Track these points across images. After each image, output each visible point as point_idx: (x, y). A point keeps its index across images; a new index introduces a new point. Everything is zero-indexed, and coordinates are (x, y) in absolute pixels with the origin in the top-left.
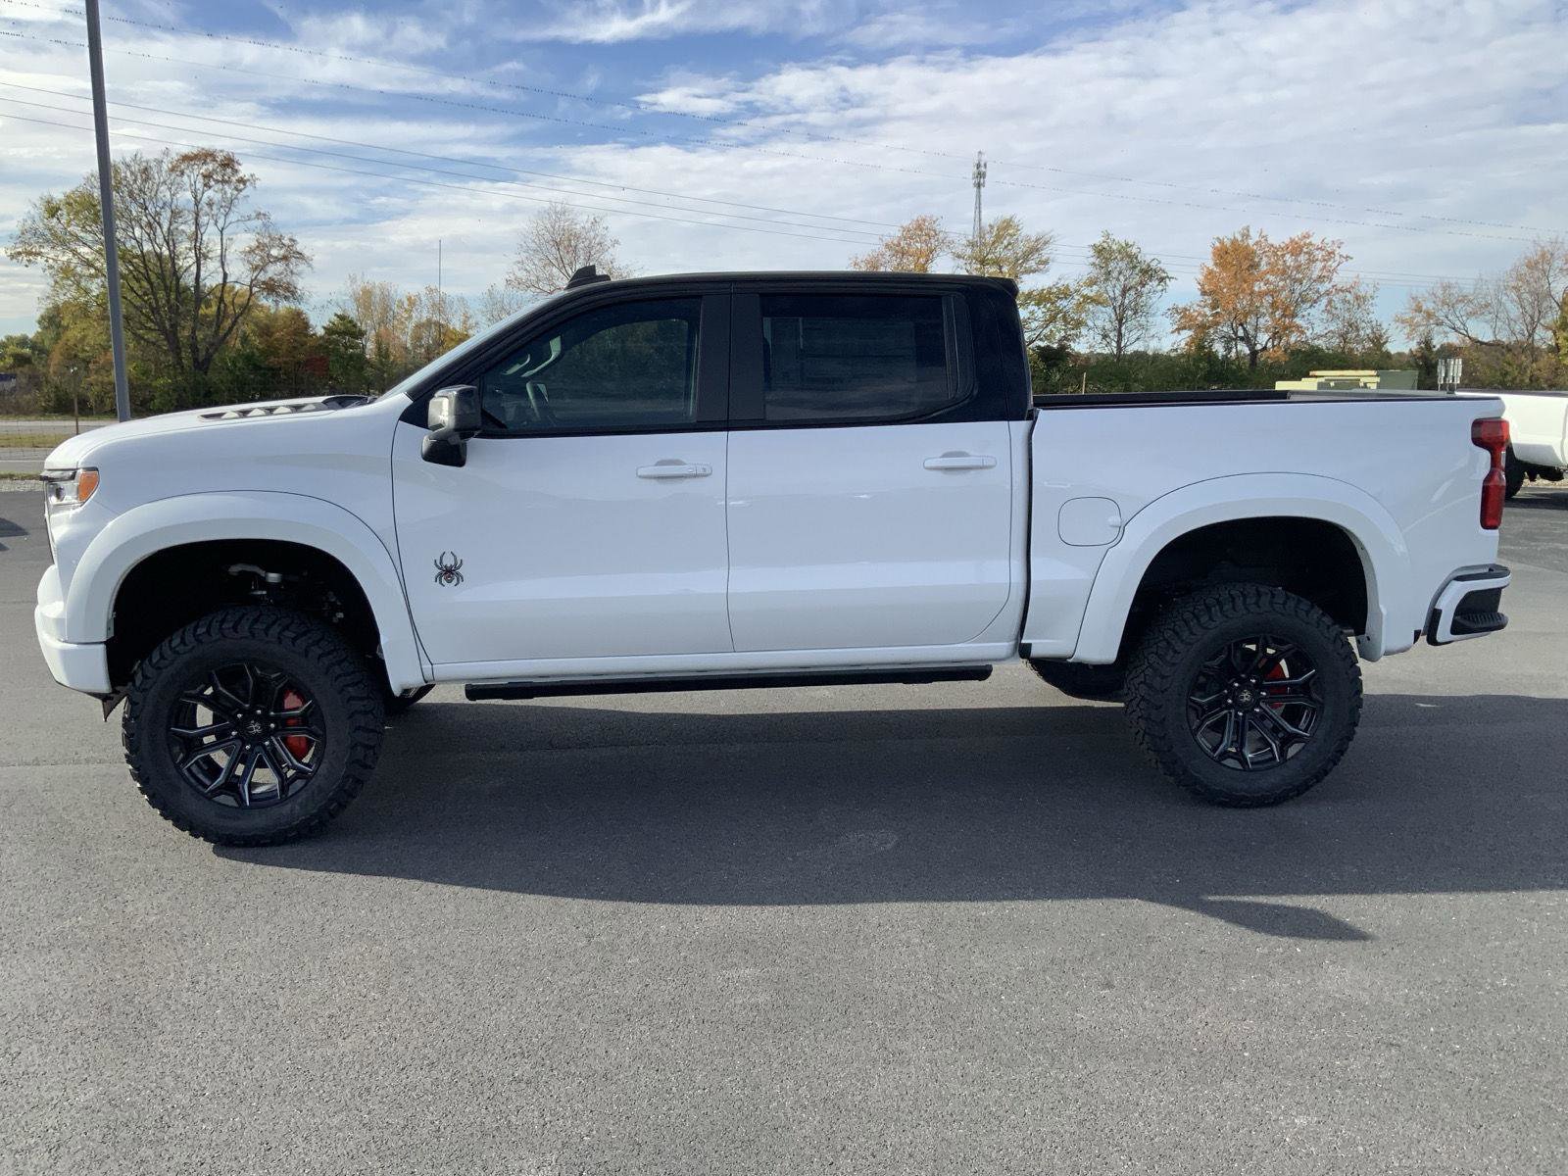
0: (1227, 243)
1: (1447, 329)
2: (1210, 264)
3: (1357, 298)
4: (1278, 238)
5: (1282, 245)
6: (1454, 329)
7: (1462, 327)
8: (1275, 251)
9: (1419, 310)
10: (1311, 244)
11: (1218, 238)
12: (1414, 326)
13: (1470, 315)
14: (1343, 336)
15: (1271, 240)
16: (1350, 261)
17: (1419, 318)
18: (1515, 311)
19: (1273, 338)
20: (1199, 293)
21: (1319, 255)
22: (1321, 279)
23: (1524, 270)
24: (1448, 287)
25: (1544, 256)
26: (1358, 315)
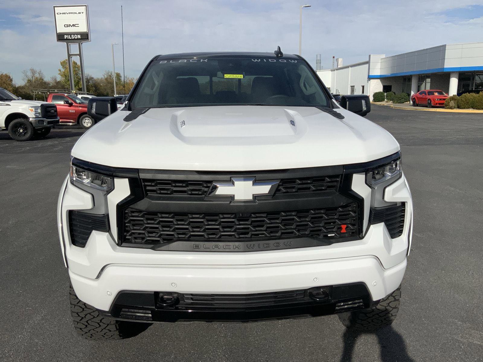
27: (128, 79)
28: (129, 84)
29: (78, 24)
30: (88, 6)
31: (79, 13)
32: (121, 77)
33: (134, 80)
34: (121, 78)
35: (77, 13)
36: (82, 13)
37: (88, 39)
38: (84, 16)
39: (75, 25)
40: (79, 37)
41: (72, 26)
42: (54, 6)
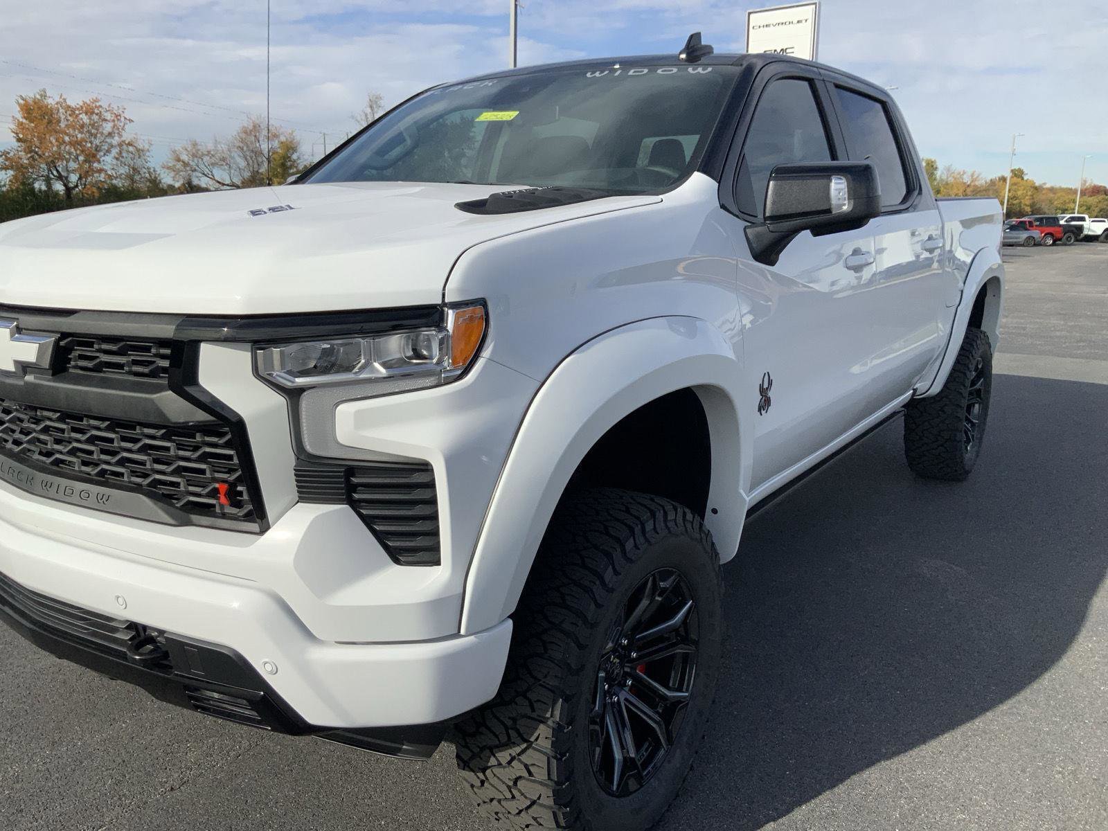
0: (31, 102)
1: (201, 175)
2: (19, 116)
3: (138, 150)
4: (75, 100)
5: (78, 106)
6: (204, 174)
7: (210, 173)
8: (72, 111)
9: (178, 160)
10: (100, 106)
11: (21, 96)
12: (177, 172)
13: (213, 164)
14: (131, 178)
15: (69, 103)
16: (132, 123)
17: (179, 166)
18: (243, 164)
19: (80, 178)
20: (15, 140)
21: (108, 116)
22: (110, 135)
23: (244, 136)
24: (195, 144)
25: (254, 126)
26: (139, 163)
27: (953, 173)
28: (953, 185)
29: (793, 48)
30: (820, 3)
31: (798, 22)
32: (936, 169)
33: (965, 176)
34: (935, 172)
35: (795, 21)
36: (804, 21)
38: (808, 27)
39: (786, 49)
42: (750, 11)
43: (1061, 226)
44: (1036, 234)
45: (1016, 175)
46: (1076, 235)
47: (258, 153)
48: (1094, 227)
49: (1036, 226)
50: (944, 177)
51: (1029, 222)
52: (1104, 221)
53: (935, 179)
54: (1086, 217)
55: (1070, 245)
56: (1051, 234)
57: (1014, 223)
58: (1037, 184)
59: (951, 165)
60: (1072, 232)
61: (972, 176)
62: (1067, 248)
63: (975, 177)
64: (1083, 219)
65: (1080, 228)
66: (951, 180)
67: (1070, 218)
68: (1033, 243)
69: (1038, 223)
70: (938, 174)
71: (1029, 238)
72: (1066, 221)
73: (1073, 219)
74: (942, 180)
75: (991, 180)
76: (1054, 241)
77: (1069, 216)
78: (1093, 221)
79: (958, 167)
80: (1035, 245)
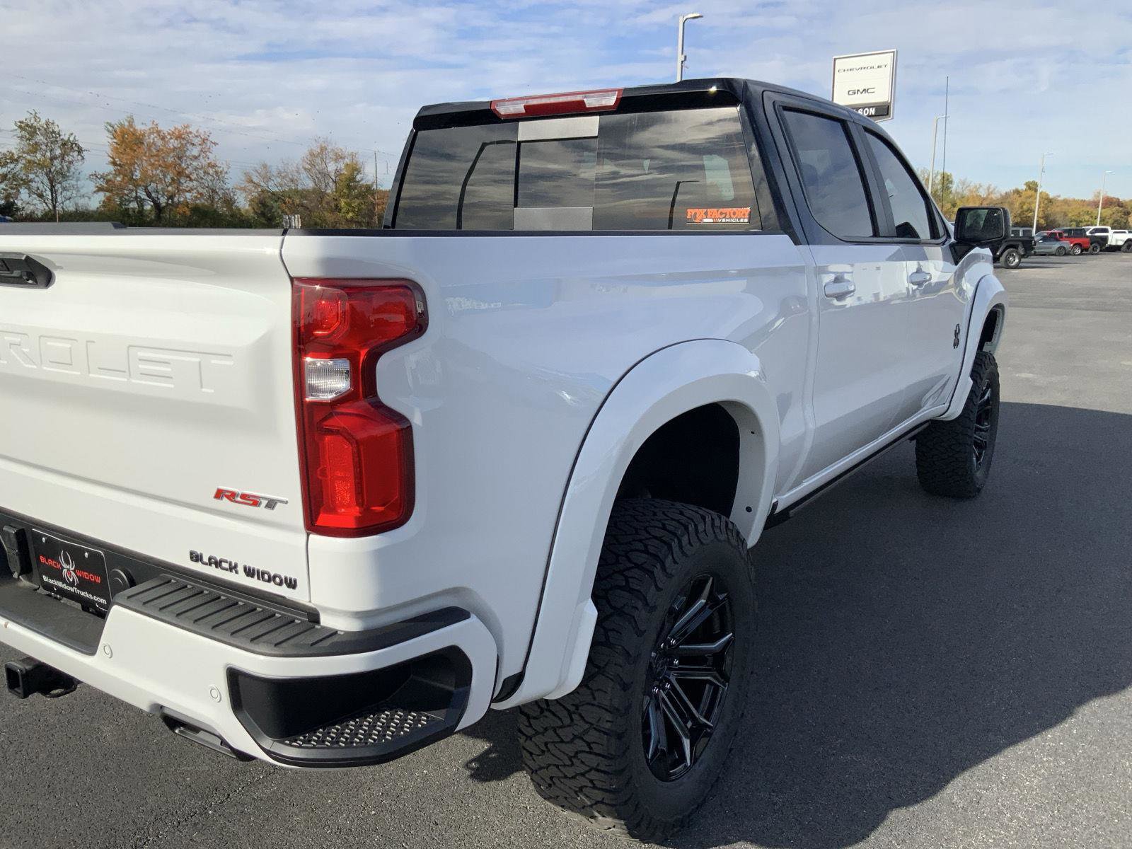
0: (119, 128)
3: (218, 172)
4: (167, 126)
5: (169, 132)
8: (163, 136)
9: (250, 181)
10: (190, 132)
11: (108, 123)
15: (161, 128)
16: (216, 146)
17: (250, 186)
20: (111, 164)
21: (196, 141)
22: (196, 158)
23: (311, 158)
24: (265, 166)
25: (322, 150)
26: (218, 185)
27: (969, 186)
28: (968, 199)
30: (897, 51)
31: (878, 67)
32: (951, 182)
33: (981, 190)
34: (950, 186)
35: (876, 66)
36: (883, 67)
37: (888, 114)
38: (887, 71)
39: (868, 89)
40: (872, 111)
41: (862, 93)
42: (836, 57)
43: (1087, 237)
44: (1067, 244)
45: (1030, 188)
46: (1100, 246)
47: (325, 175)
48: (1116, 238)
49: (1066, 237)
50: (960, 190)
51: (1059, 233)
52: (1125, 232)
53: (951, 192)
54: (1109, 228)
55: (1097, 254)
56: (1079, 245)
57: (1045, 234)
58: (1051, 196)
59: (966, 179)
60: (1098, 242)
61: (989, 188)
62: (1095, 257)
63: (990, 190)
64: (1105, 231)
65: (1105, 239)
66: (966, 193)
67: (1094, 229)
68: (1064, 252)
69: (1067, 235)
70: (954, 187)
71: (1060, 248)
72: (1091, 233)
73: (1097, 230)
74: (956, 192)
75: (1006, 193)
76: (1082, 251)
77: (1092, 228)
78: (1114, 233)
79: (974, 181)
80: (1066, 254)
